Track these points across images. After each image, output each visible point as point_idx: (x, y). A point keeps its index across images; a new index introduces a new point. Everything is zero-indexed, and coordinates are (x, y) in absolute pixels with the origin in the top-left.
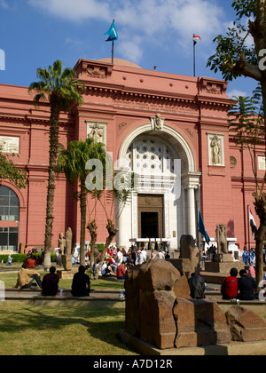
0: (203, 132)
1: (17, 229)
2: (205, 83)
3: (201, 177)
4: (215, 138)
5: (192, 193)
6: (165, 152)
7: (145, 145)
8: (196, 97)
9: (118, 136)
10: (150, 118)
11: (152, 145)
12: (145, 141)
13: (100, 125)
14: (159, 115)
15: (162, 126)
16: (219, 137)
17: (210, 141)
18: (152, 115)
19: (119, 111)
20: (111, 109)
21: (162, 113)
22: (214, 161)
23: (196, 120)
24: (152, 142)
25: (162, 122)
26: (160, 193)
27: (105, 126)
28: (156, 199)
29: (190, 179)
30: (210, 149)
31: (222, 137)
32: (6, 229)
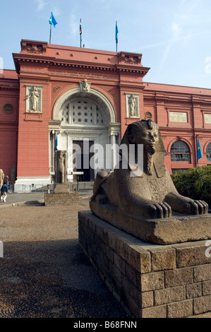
0: (122, 93)
2: (123, 56)
3: (120, 127)
4: (131, 97)
5: (113, 138)
6: (95, 110)
7: (79, 105)
8: (115, 66)
9: (53, 97)
10: (79, 83)
11: (85, 105)
12: (79, 102)
14: (86, 80)
15: (88, 89)
17: (127, 100)
18: (81, 81)
19: (52, 78)
20: (47, 76)
21: (88, 79)
22: (130, 114)
23: (116, 84)
24: (85, 103)
25: (88, 86)
27: (41, 89)
29: (112, 128)
30: (128, 106)
31: (138, 97)
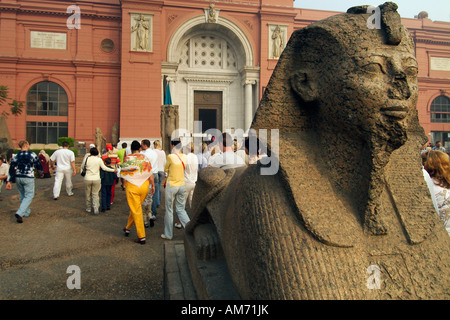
0: (263, 23)
1: (66, 124)
3: (259, 72)
4: (277, 30)
5: (249, 89)
6: (225, 48)
7: (204, 41)
9: (168, 29)
10: (203, 9)
11: (212, 41)
12: (204, 37)
13: (146, 17)
14: (213, 5)
15: (217, 18)
16: (282, 28)
17: (271, 33)
18: (205, 6)
19: (166, 3)
21: (216, 4)
22: (275, 54)
23: (256, 11)
24: (212, 38)
25: (217, 14)
26: (219, 89)
27: (151, 18)
28: (214, 96)
29: (248, 74)
30: (271, 42)
31: (286, 29)
32: (55, 124)
